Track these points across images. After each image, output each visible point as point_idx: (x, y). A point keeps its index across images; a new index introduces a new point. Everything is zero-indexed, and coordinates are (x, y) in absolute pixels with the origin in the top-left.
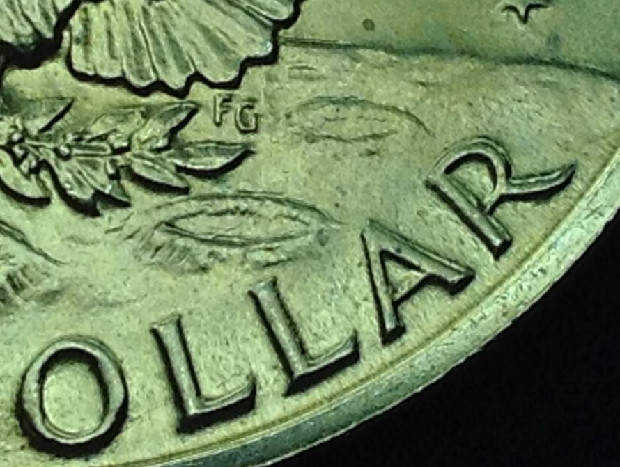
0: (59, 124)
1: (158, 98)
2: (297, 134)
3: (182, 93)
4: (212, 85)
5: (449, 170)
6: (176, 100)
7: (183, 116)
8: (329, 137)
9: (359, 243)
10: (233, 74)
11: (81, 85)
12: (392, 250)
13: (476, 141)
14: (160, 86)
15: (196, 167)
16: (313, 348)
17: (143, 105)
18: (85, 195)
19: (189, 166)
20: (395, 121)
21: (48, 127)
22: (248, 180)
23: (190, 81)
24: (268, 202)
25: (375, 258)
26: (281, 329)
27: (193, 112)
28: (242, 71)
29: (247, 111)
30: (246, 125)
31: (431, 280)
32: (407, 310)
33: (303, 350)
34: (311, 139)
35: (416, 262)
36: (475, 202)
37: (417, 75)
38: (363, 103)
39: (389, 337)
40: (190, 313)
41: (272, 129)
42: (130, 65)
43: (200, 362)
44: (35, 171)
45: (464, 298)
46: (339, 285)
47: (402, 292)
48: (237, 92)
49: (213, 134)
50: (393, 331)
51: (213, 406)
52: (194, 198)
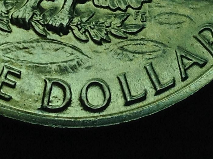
0: (91, 19)
1: (118, 12)
2: (157, 22)
3: (125, 11)
4: (133, 9)
5: (200, 32)
6: (123, 12)
7: (125, 17)
8: (166, 23)
9: (175, 53)
10: (139, 6)
11: (97, 8)
12: (184, 55)
13: (207, 24)
14: (119, 9)
15: (130, 32)
16: (162, 82)
17: (114, 14)
18: (98, 39)
19: (127, 31)
20: (184, 19)
21: (88, 20)
22: (143, 35)
23: (127, 7)
24: (149, 41)
25: (179, 57)
26: (153, 77)
27: (128, 16)
28: (142, 5)
29: (143, 16)
30: (143, 20)
31: (195, 64)
32: (189, 72)
33: (159, 82)
34: (161, 23)
35: (191, 58)
36: (207, 42)
37: (190, 6)
38: (176, 14)
39: (183, 79)
40: (128, 72)
41: (150, 21)
42: (110, 3)
43: (131, 86)
44: (84, 32)
45: (204, 69)
46: (169, 65)
47: (187, 67)
48: (140, 10)
49: (134, 22)
50: (185, 77)
51: (135, 98)
52: (129, 40)
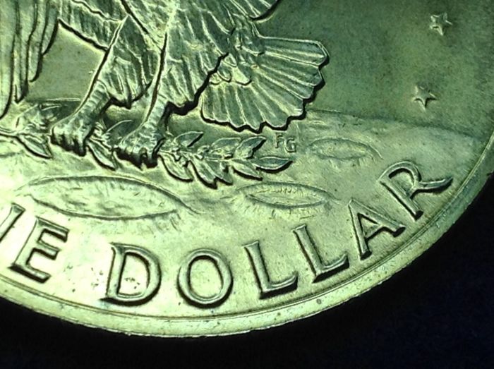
0: (197, 142)
1: (246, 132)
2: (315, 154)
4: (273, 128)
5: (392, 175)
6: (256, 135)
7: (259, 142)
8: (331, 157)
9: (348, 209)
10: (283, 124)
11: (208, 124)
12: (364, 214)
13: (404, 162)
14: (247, 127)
15: (266, 168)
16: (327, 259)
17: (239, 136)
19: (262, 167)
20: (362, 151)
21: (191, 145)
22: (290, 176)
24: (302, 188)
25: (355, 216)
26: (308, 250)
27: (264, 141)
28: (288, 122)
29: (290, 141)
30: (291, 148)
31: (384, 229)
32: (372, 243)
33: (320, 260)
34: (323, 157)
35: (374, 219)
36: (405, 193)
37: (374, 130)
38: (347, 141)
39: (363, 257)
40: (264, 240)
41: (303, 151)
43: (269, 266)
44: (186, 166)
45: (399, 239)
46: (338, 230)
47: (369, 235)
48: (286, 132)
49: (274, 151)
50: (365, 254)
51: (278, 287)
52: (265, 184)
